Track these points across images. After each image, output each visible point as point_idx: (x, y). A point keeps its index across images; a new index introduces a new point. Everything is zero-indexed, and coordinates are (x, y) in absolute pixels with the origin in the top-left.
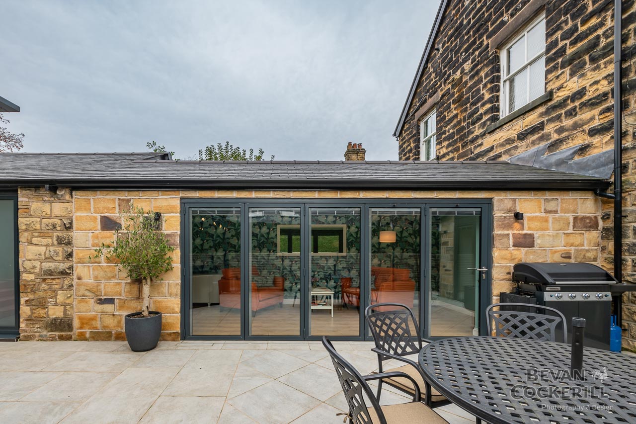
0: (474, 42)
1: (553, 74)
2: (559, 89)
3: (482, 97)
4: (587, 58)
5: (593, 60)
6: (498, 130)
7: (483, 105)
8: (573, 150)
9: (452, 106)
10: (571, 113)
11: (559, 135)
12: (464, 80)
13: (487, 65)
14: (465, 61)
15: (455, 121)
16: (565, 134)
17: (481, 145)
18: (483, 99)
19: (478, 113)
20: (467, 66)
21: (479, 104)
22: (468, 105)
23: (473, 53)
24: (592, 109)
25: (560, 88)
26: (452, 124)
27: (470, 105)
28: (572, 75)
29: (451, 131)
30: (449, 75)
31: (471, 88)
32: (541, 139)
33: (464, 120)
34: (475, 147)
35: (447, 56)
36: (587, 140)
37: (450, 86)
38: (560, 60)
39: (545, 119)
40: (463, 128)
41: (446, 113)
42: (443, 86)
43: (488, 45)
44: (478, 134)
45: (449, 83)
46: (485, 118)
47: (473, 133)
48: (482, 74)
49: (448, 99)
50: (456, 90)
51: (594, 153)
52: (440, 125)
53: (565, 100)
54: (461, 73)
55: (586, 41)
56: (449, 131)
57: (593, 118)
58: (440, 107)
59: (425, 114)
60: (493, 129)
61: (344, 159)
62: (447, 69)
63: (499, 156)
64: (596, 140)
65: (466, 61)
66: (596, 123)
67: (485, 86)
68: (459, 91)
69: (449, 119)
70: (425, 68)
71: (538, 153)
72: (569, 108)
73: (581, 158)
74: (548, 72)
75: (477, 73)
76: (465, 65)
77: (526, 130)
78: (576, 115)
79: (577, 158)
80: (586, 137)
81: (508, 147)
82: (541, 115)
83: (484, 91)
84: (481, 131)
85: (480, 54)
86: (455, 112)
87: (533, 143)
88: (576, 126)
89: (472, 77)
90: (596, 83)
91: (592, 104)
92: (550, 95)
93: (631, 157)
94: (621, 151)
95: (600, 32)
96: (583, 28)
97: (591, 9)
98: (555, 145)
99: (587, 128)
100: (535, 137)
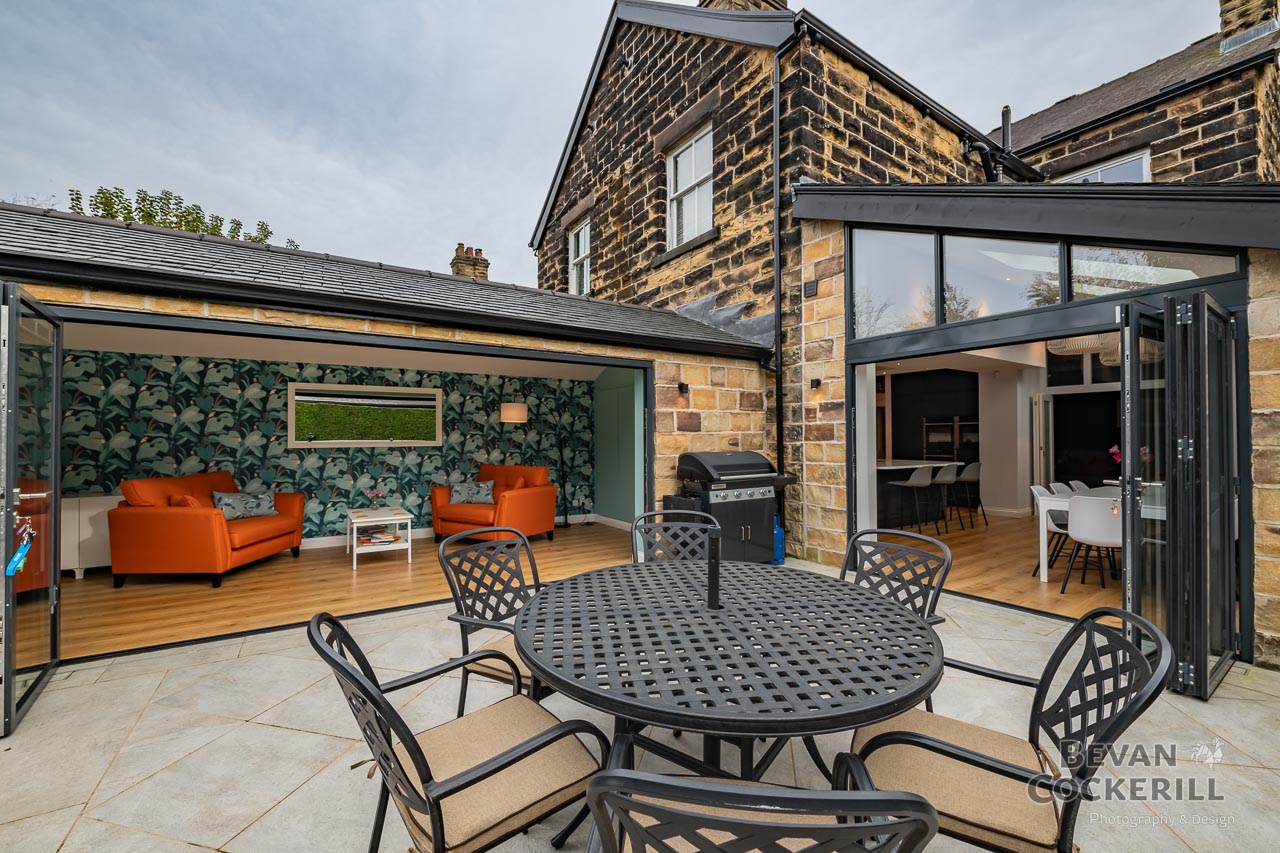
0: (636, 134)
1: (720, 205)
2: (725, 227)
3: (645, 216)
4: (751, 194)
5: (757, 200)
6: (664, 266)
7: (648, 226)
8: (740, 308)
9: (610, 219)
10: (738, 261)
11: (727, 285)
12: (624, 185)
13: (651, 171)
14: (626, 156)
15: (614, 242)
16: (732, 286)
17: (645, 283)
18: (647, 218)
19: (642, 237)
20: (629, 165)
21: (643, 225)
22: (630, 222)
23: (635, 149)
24: (756, 260)
25: (727, 225)
26: (610, 246)
27: (633, 223)
28: (738, 212)
29: (609, 256)
30: (606, 172)
31: (633, 198)
32: (710, 287)
33: (626, 243)
34: (639, 286)
35: (603, 142)
36: (752, 297)
37: (607, 188)
38: (727, 189)
39: (714, 262)
40: (622, 256)
41: (602, 227)
42: (598, 186)
43: (652, 142)
44: (642, 267)
45: (606, 184)
46: (650, 246)
47: (636, 264)
48: (646, 182)
49: (606, 207)
50: (614, 196)
51: (759, 314)
52: (595, 244)
53: (732, 242)
54: (621, 173)
55: (749, 174)
56: (606, 256)
57: (757, 271)
58: (595, 217)
59: (576, 222)
60: (659, 263)
61: (449, 271)
62: (603, 161)
63: (665, 303)
64: (760, 299)
65: (627, 158)
66: (760, 278)
67: (649, 200)
68: (618, 198)
69: (607, 238)
70: (574, 151)
71: (707, 306)
72: (735, 252)
73: (747, 319)
74: (716, 201)
75: (640, 179)
76: (625, 163)
77: (694, 273)
78: (741, 264)
79: (743, 319)
80: (751, 293)
81: (676, 292)
82: (710, 256)
83: (649, 207)
84: (646, 263)
85: (643, 152)
86: (614, 229)
87: (701, 291)
88: (742, 278)
89: (634, 183)
90: (759, 228)
91: (758, 252)
92: (716, 233)
93: (789, 324)
94: (781, 316)
95: (762, 167)
96: (747, 157)
97: (754, 136)
98: (722, 299)
99: (752, 281)
100: (704, 284)
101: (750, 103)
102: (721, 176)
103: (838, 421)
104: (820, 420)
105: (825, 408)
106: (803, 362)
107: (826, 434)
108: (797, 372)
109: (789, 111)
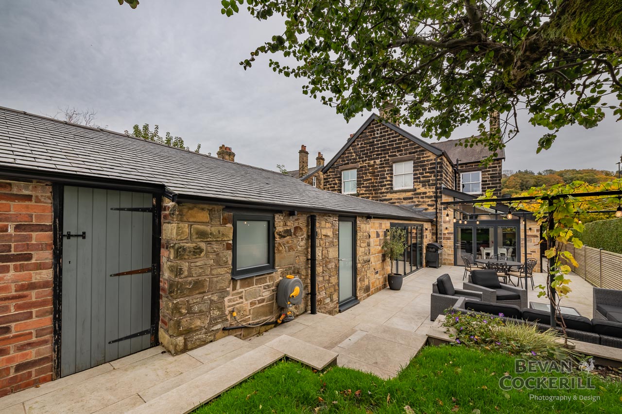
0: (381, 154)
1: (416, 183)
3: (386, 178)
4: (427, 183)
5: (429, 185)
6: (394, 193)
7: (387, 181)
8: (423, 209)
9: (368, 174)
10: (422, 198)
11: (418, 203)
12: (375, 167)
13: (387, 166)
15: (370, 181)
16: (420, 203)
17: (386, 196)
19: (384, 183)
20: (378, 162)
21: (384, 180)
22: (378, 178)
23: (381, 158)
24: (428, 199)
25: (419, 189)
26: (368, 182)
27: (380, 178)
28: (423, 186)
29: (368, 185)
30: (366, 160)
31: (379, 171)
32: (412, 202)
33: (376, 183)
34: (382, 196)
35: (364, 151)
36: (427, 207)
37: (367, 165)
38: (419, 180)
39: (414, 196)
40: (375, 186)
41: (363, 175)
42: (362, 162)
43: (388, 159)
44: (384, 191)
45: (366, 163)
46: (387, 186)
47: (381, 190)
48: (385, 169)
49: (365, 170)
50: (370, 168)
51: (429, 211)
52: (360, 179)
53: (420, 193)
54: (374, 163)
55: (426, 179)
56: (366, 184)
57: (428, 201)
58: (360, 171)
59: (348, 169)
60: (391, 192)
62: (364, 156)
63: (395, 203)
64: (430, 208)
66: (430, 203)
67: (387, 174)
68: (372, 169)
69: (366, 179)
70: (349, 148)
71: (411, 206)
72: (421, 196)
73: (426, 212)
74: (414, 182)
75: (383, 167)
76: (376, 160)
77: (406, 197)
79: (424, 211)
81: (399, 201)
82: (412, 194)
83: (387, 176)
84: (386, 191)
85: (384, 161)
86: (370, 177)
87: (409, 202)
88: (424, 202)
89: (380, 168)
90: (430, 192)
91: (430, 197)
92: (415, 190)
93: (439, 215)
94: (437, 213)
95: (430, 178)
96: (425, 175)
97: (427, 170)
98: (417, 205)
99: (427, 203)
100: (410, 201)
101: (426, 163)
102: (416, 176)
103: (452, 236)
104: (447, 236)
105: (448, 233)
106: (443, 223)
107: (449, 239)
108: (441, 225)
109: (439, 169)
